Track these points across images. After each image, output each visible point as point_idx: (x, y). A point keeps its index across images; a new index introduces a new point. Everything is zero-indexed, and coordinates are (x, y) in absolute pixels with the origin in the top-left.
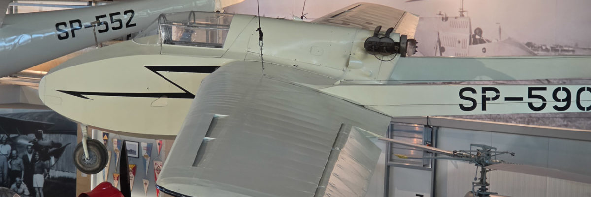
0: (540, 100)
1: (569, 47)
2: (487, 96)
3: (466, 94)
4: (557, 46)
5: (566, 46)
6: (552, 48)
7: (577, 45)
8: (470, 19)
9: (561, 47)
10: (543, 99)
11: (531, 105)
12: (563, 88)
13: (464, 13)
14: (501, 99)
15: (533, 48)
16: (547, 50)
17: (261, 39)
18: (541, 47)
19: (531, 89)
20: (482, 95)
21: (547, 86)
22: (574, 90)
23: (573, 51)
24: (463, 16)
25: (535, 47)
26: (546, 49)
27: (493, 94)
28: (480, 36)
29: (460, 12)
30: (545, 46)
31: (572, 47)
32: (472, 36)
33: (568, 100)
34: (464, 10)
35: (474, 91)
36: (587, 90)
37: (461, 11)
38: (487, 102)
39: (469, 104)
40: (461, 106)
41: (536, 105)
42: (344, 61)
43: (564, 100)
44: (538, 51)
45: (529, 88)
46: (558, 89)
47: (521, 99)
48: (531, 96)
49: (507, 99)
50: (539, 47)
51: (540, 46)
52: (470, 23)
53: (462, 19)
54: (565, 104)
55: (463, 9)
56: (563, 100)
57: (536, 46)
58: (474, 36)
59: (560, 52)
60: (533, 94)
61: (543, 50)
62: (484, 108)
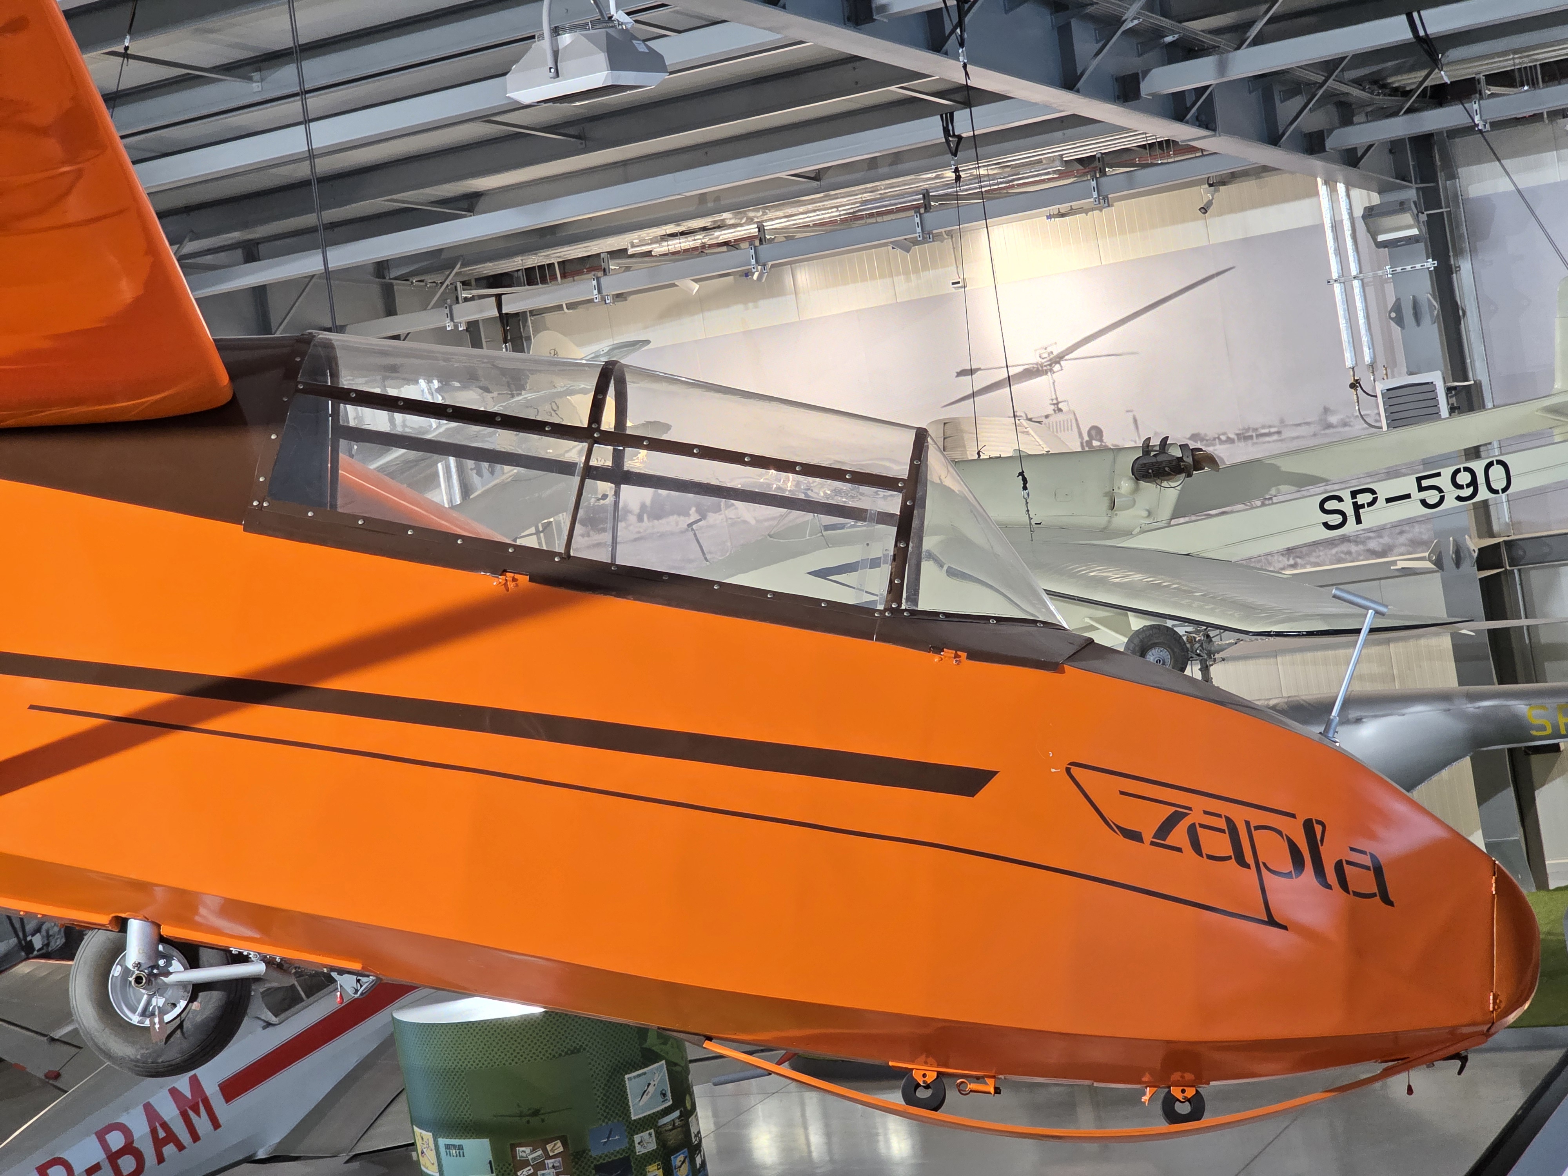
0: (1436, 492)
1: (1270, 427)
2: (1359, 503)
3: (1328, 506)
4: (1248, 430)
5: (1263, 427)
6: (1237, 435)
7: (1282, 421)
8: (1075, 414)
9: (1255, 430)
10: (1440, 490)
11: (1424, 502)
12: (1464, 468)
13: (1060, 406)
14: (1381, 502)
15: (1205, 442)
16: (1230, 441)
17: (1025, 488)
18: (1219, 438)
19: (1419, 480)
20: (1353, 503)
21: (1441, 471)
22: (1478, 466)
23: (1279, 433)
24: (1060, 410)
25: (1207, 440)
26: (1228, 438)
27: (1368, 497)
28: (1101, 440)
29: (1054, 404)
30: (1224, 434)
31: (1275, 427)
32: (1085, 444)
33: (1474, 483)
34: (1059, 400)
35: (1340, 499)
36: (1497, 464)
37: (1055, 402)
38: (1361, 511)
39: (1336, 519)
40: (1326, 525)
41: (1432, 501)
42: (1106, 503)
43: (1468, 486)
44: (1214, 445)
45: (1417, 478)
46: (1458, 471)
47: (1408, 496)
48: (1421, 489)
49: (1388, 500)
50: (1214, 439)
51: (1217, 436)
52: (1076, 420)
53: (1060, 417)
54: (1471, 489)
55: (1057, 399)
56: (1466, 485)
57: (1207, 438)
58: (1089, 443)
59: (1255, 440)
60: (1423, 486)
61: (1222, 442)
62: (1359, 521)
